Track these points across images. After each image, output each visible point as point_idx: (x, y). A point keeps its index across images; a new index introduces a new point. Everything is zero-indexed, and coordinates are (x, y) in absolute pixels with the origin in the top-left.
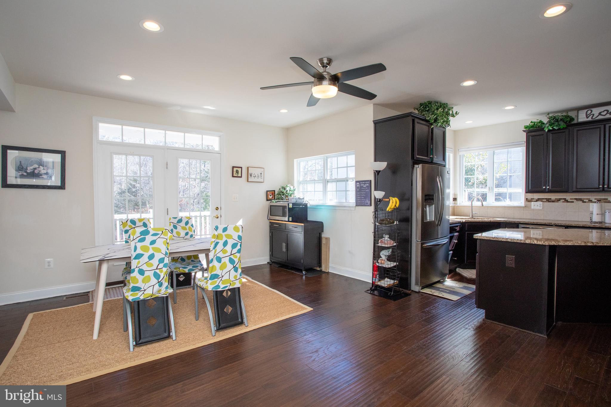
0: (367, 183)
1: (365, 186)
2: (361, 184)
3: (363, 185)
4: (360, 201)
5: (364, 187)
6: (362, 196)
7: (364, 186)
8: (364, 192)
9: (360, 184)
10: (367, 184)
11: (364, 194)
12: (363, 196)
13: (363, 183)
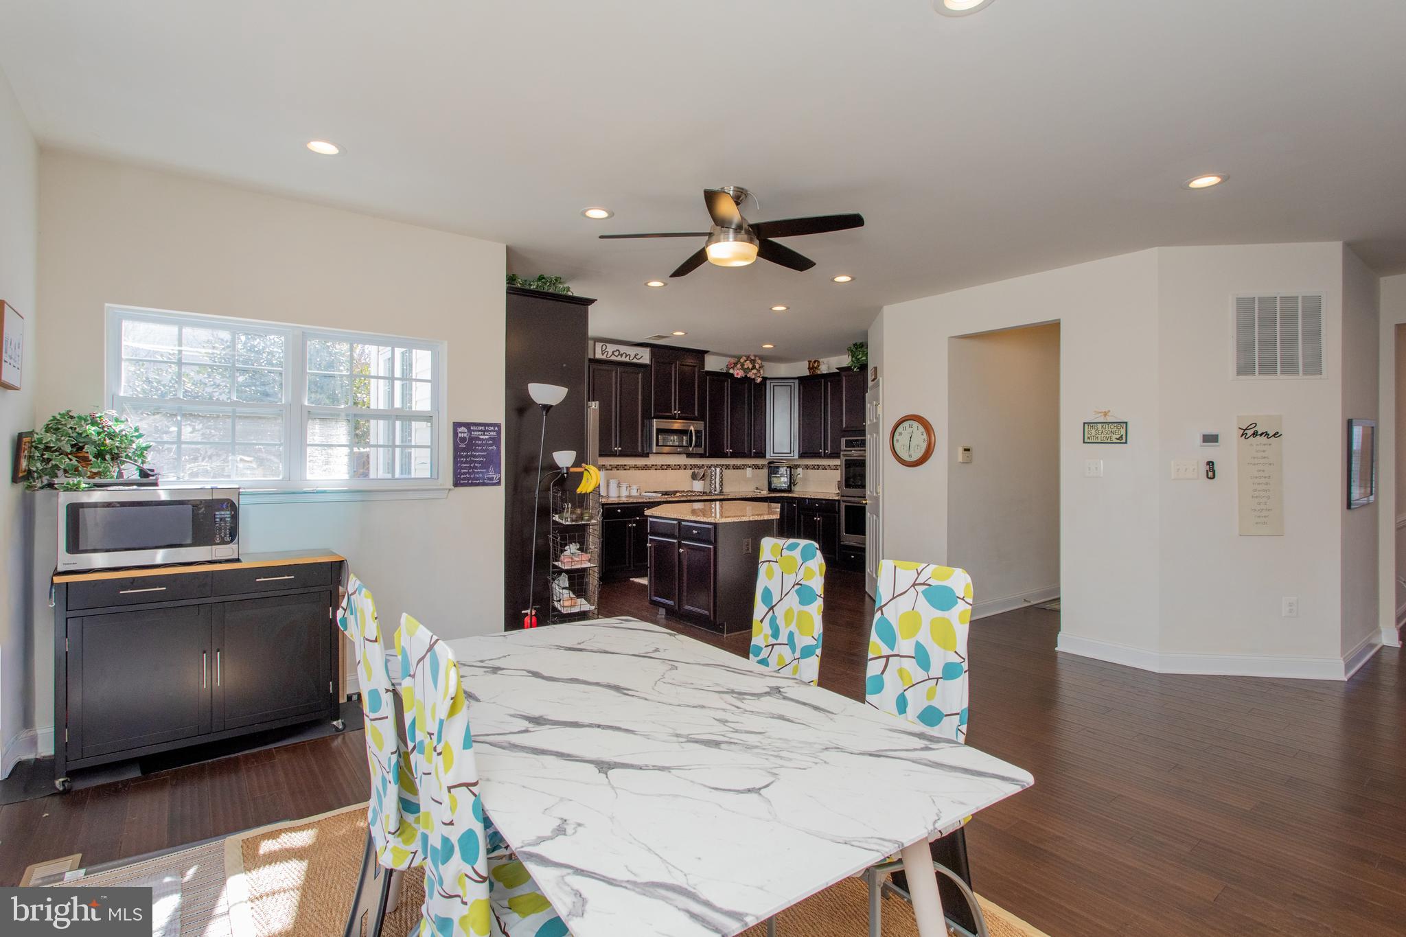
0: (491, 431)
1: (487, 437)
2: (474, 431)
3: (480, 433)
4: (469, 473)
5: (483, 440)
6: (475, 462)
7: (482, 437)
8: (484, 451)
9: (470, 431)
10: (492, 433)
11: (483, 456)
12: (480, 462)
13: (480, 428)
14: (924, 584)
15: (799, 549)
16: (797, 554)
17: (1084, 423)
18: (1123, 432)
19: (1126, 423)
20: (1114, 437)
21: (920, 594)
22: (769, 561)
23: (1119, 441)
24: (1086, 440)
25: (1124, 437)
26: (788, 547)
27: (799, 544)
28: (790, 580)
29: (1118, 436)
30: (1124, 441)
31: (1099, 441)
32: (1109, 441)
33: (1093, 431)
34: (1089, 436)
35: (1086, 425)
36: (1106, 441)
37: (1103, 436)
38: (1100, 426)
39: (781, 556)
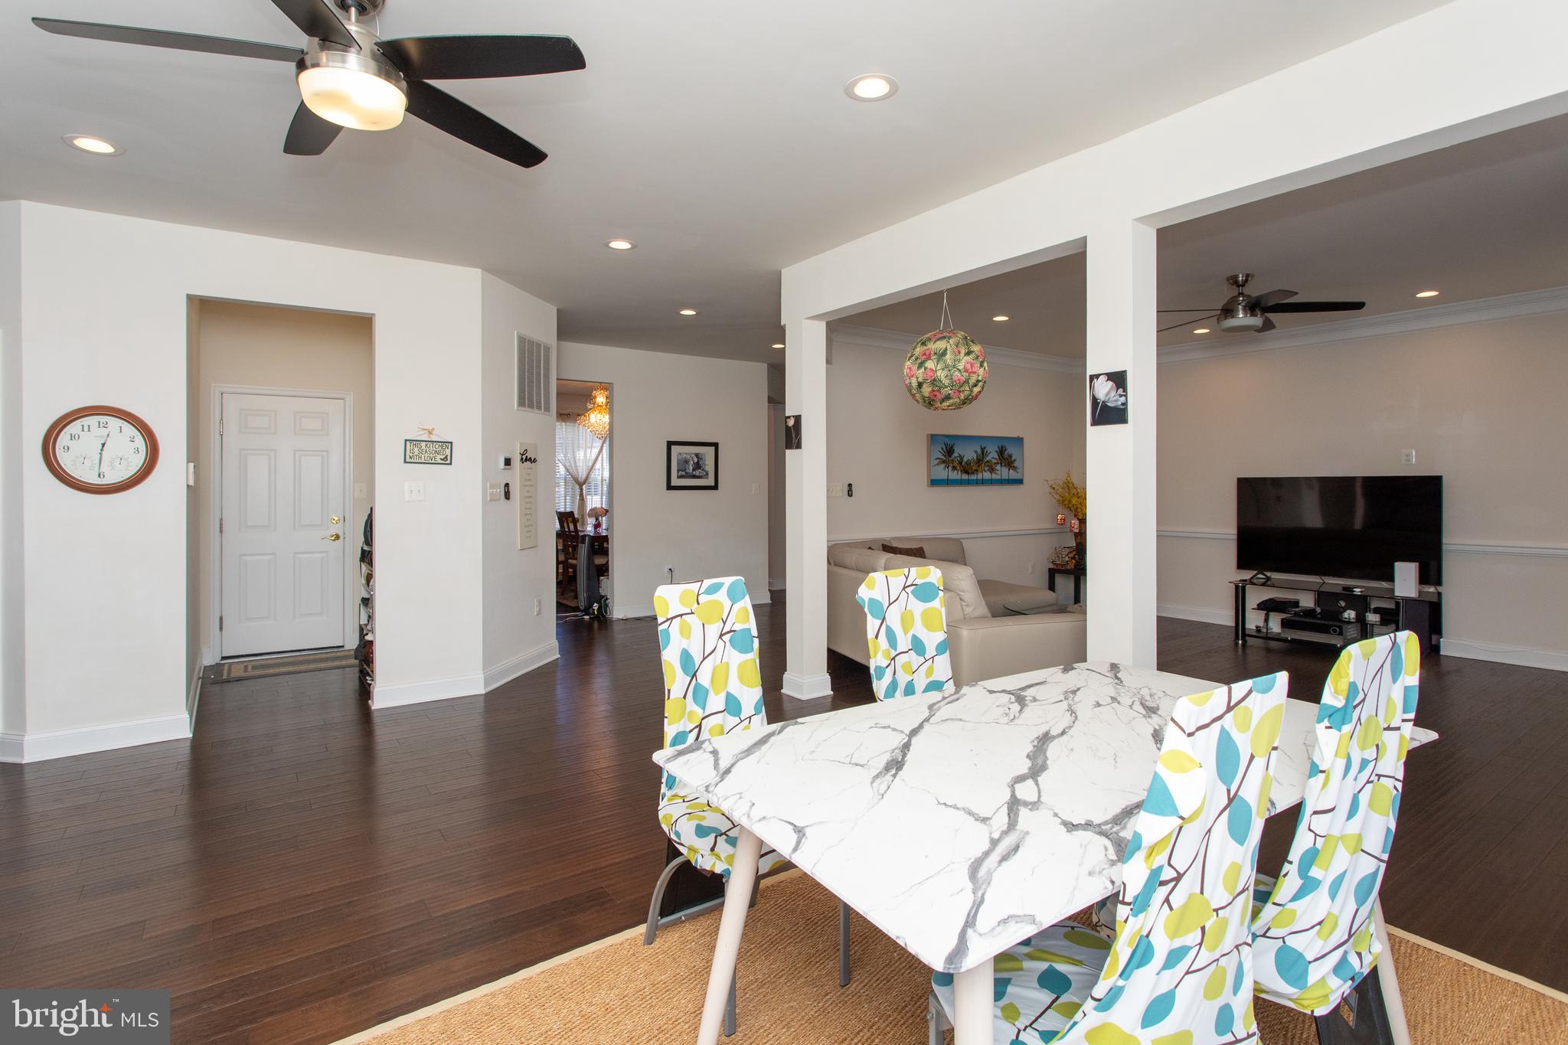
14: (912, 585)
15: (724, 589)
16: (722, 596)
17: (406, 440)
18: (448, 452)
19: (451, 443)
20: (439, 457)
21: (910, 594)
22: (681, 615)
23: (443, 462)
24: (408, 460)
25: (449, 458)
26: (706, 590)
27: (723, 584)
28: (713, 630)
29: (443, 457)
30: (448, 462)
31: (423, 461)
32: (433, 461)
33: (416, 450)
34: (411, 455)
35: (408, 442)
36: (430, 461)
37: (427, 456)
38: (423, 444)
39: (698, 604)
